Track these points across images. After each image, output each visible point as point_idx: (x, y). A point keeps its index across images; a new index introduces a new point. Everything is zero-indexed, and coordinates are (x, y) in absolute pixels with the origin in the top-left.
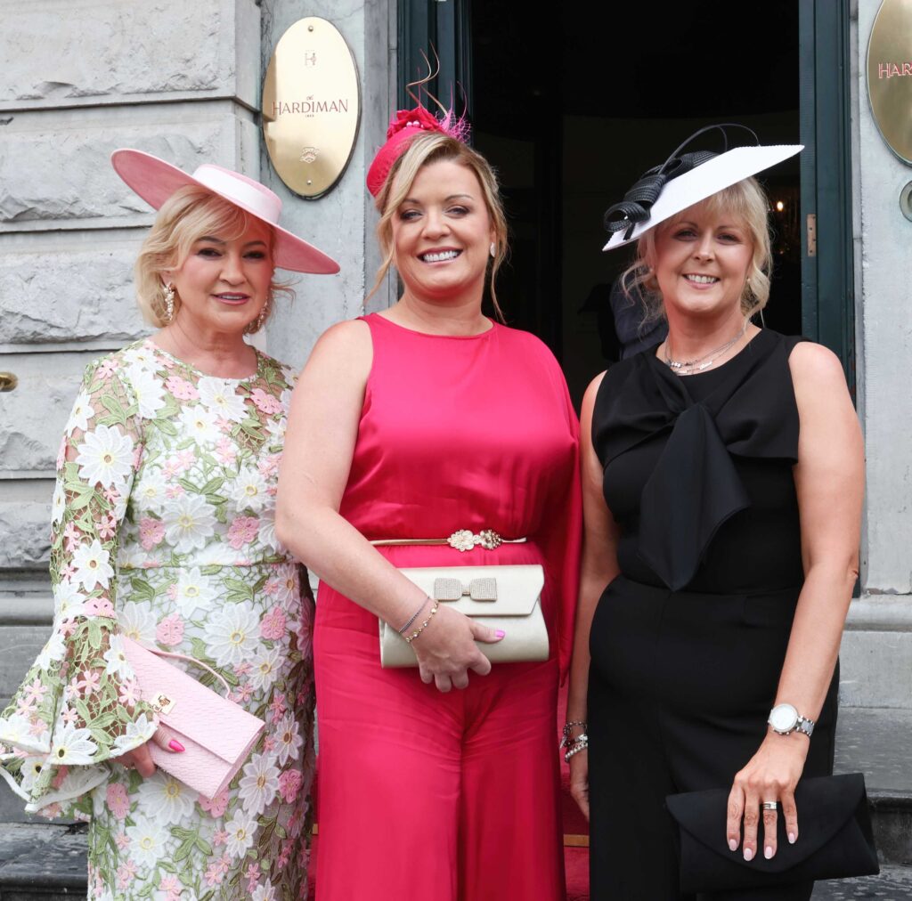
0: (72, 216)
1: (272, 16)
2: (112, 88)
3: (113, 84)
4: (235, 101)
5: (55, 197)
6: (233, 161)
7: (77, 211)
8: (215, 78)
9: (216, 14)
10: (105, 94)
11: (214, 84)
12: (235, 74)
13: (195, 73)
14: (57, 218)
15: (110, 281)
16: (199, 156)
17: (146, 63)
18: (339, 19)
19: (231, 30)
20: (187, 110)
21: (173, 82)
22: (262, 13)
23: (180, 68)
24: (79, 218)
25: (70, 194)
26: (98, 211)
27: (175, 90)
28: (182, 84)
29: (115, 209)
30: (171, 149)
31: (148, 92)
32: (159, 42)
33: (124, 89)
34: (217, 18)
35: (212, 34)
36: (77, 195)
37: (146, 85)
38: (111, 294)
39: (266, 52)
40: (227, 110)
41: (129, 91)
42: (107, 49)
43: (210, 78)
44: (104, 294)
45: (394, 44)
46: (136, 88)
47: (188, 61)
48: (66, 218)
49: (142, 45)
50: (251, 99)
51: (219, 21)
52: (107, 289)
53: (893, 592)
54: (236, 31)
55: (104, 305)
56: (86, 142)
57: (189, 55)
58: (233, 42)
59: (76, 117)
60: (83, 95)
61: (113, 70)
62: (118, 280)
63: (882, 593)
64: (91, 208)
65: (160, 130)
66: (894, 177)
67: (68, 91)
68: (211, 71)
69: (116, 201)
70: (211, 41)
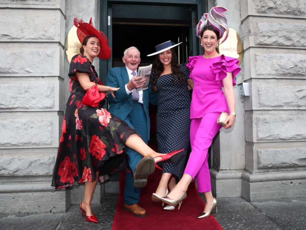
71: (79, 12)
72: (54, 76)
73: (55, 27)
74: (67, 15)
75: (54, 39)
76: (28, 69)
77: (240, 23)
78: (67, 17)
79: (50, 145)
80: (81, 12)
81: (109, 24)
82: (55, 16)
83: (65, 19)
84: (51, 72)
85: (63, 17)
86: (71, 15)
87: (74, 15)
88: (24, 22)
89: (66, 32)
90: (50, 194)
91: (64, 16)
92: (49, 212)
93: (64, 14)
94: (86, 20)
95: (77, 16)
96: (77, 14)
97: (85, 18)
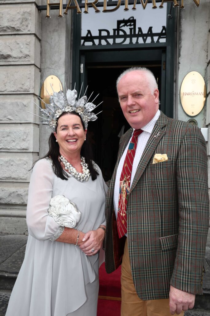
1: (43, 75)
2: (5, 90)
3: (5, 89)
4: (34, 94)
6: (33, 108)
8: (29, 89)
9: (30, 74)
10: (3, 91)
11: (29, 90)
12: (34, 88)
13: (25, 87)
15: (4, 136)
16: (25, 107)
17: (13, 84)
18: (59, 76)
19: (33, 77)
20: (23, 96)
21: (19, 89)
22: (41, 74)
23: (21, 86)
26: (1, 119)
27: (20, 91)
28: (21, 90)
29: (5, 119)
30: (18, 105)
31: (14, 91)
32: (16, 80)
33: (8, 90)
34: (30, 75)
35: (29, 78)
37: (13, 90)
38: (4, 139)
39: (42, 83)
40: (32, 96)
41: (9, 91)
42: (4, 81)
43: (28, 89)
44: (2, 139)
45: (71, 82)
46: (11, 90)
47: (23, 84)
49: (12, 80)
50: (38, 94)
51: (31, 75)
52: (3, 138)
54: (35, 78)
55: (2, 141)
57: (23, 83)
58: (34, 80)
61: (5, 86)
62: (5, 136)
65: (16, 101)
66: (185, 118)
68: (28, 87)
69: (5, 117)
70: (29, 80)
71: (52, 64)
72: (29, 122)
73: (30, 81)
74: (42, 67)
75: (29, 91)
76: (10, 117)
78: (42, 70)
79: (26, 180)
80: (53, 64)
81: (82, 71)
82: (30, 71)
84: (27, 119)
86: (45, 68)
87: (48, 68)
88: (6, 77)
90: (24, 220)
91: (39, 69)
92: (23, 234)
93: (39, 67)
94: (58, 72)
95: (50, 68)
96: (50, 67)
97: (57, 70)
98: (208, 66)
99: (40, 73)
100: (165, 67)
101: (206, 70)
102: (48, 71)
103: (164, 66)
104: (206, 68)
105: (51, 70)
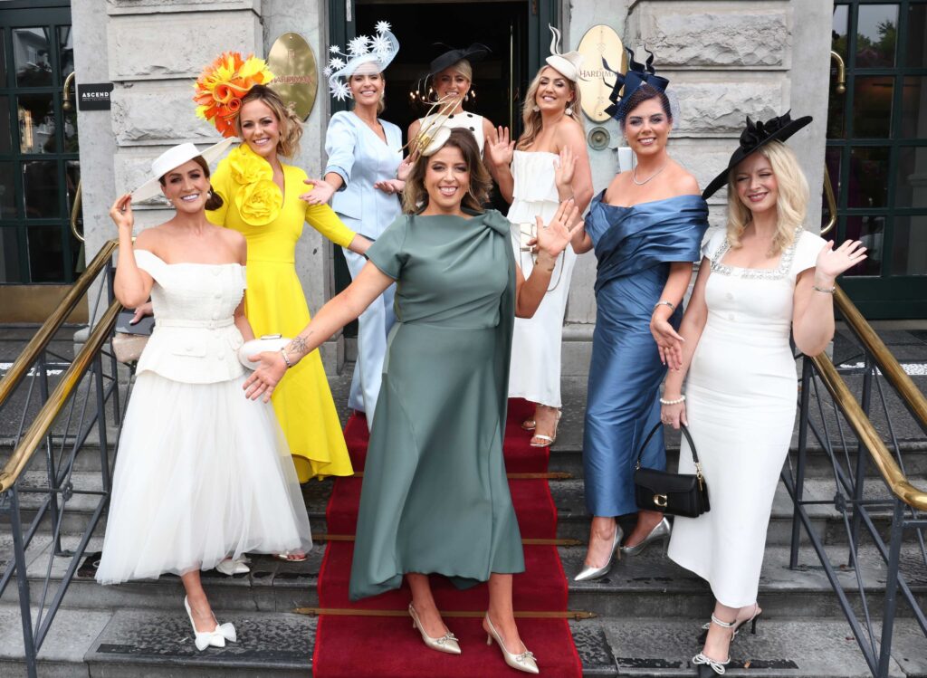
0: (169, 138)
2: (186, 70)
3: (188, 67)
5: (160, 128)
7: (171, 135)
9: (244, 31)
10: (184, 72)
14: (161, 139)
17: (207, 56)
18: (305, 33)
19: (252, 39)
22: (264, 29)
24: (173, 139)
25: (168, 126)
26: (184, 135)
29: (192, 134)
34: (244, 33)
36: (171, 127)
42: (184, 48)
48: (165, 139)
53: (579, 323)
54: (255, 40)
56: (176, 99)
59: (168, 84)
60: (172, 73)
61: (188, 60)
63: (574, 323)
64: (179, 134)
67: (164, 71)
69: (192, 131)
71: (288, 6)
74: (266, 14)
76: (202, 130)
77: (626, 11)
78: (266, 18)
80: (291, 7)
81: (349, 18)
82: (244, 24)
83: (262, 23)
85: (258, 20)
86: (272, 14)
87: (278, 14)
88: (187, 40)
89: (264, 51)
91: (260, 17)
93: (259, 14)
94: (303, 23)
95: (283, 16)
96: (284, 12)
97: (300, 18)
98: (629, 14)
99: (261, 27)
100: (538, 8)
101: (626, 22)
102: (279, 23)
103: (534, 7)
104: (627, 18)
105: (288, 20)
